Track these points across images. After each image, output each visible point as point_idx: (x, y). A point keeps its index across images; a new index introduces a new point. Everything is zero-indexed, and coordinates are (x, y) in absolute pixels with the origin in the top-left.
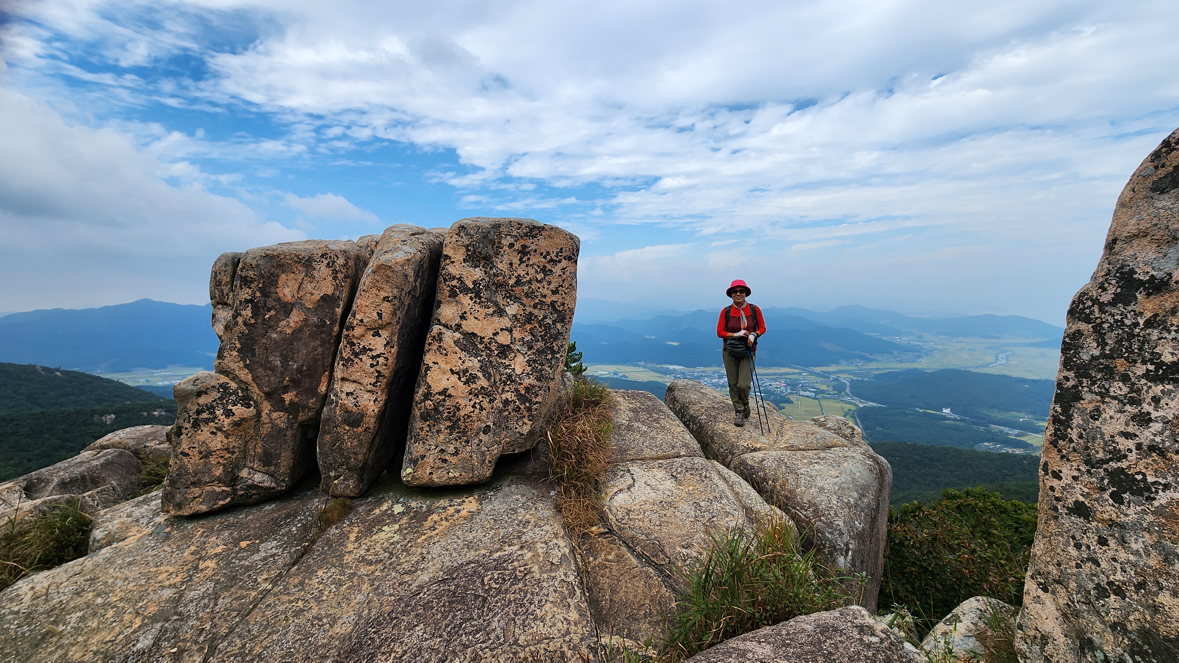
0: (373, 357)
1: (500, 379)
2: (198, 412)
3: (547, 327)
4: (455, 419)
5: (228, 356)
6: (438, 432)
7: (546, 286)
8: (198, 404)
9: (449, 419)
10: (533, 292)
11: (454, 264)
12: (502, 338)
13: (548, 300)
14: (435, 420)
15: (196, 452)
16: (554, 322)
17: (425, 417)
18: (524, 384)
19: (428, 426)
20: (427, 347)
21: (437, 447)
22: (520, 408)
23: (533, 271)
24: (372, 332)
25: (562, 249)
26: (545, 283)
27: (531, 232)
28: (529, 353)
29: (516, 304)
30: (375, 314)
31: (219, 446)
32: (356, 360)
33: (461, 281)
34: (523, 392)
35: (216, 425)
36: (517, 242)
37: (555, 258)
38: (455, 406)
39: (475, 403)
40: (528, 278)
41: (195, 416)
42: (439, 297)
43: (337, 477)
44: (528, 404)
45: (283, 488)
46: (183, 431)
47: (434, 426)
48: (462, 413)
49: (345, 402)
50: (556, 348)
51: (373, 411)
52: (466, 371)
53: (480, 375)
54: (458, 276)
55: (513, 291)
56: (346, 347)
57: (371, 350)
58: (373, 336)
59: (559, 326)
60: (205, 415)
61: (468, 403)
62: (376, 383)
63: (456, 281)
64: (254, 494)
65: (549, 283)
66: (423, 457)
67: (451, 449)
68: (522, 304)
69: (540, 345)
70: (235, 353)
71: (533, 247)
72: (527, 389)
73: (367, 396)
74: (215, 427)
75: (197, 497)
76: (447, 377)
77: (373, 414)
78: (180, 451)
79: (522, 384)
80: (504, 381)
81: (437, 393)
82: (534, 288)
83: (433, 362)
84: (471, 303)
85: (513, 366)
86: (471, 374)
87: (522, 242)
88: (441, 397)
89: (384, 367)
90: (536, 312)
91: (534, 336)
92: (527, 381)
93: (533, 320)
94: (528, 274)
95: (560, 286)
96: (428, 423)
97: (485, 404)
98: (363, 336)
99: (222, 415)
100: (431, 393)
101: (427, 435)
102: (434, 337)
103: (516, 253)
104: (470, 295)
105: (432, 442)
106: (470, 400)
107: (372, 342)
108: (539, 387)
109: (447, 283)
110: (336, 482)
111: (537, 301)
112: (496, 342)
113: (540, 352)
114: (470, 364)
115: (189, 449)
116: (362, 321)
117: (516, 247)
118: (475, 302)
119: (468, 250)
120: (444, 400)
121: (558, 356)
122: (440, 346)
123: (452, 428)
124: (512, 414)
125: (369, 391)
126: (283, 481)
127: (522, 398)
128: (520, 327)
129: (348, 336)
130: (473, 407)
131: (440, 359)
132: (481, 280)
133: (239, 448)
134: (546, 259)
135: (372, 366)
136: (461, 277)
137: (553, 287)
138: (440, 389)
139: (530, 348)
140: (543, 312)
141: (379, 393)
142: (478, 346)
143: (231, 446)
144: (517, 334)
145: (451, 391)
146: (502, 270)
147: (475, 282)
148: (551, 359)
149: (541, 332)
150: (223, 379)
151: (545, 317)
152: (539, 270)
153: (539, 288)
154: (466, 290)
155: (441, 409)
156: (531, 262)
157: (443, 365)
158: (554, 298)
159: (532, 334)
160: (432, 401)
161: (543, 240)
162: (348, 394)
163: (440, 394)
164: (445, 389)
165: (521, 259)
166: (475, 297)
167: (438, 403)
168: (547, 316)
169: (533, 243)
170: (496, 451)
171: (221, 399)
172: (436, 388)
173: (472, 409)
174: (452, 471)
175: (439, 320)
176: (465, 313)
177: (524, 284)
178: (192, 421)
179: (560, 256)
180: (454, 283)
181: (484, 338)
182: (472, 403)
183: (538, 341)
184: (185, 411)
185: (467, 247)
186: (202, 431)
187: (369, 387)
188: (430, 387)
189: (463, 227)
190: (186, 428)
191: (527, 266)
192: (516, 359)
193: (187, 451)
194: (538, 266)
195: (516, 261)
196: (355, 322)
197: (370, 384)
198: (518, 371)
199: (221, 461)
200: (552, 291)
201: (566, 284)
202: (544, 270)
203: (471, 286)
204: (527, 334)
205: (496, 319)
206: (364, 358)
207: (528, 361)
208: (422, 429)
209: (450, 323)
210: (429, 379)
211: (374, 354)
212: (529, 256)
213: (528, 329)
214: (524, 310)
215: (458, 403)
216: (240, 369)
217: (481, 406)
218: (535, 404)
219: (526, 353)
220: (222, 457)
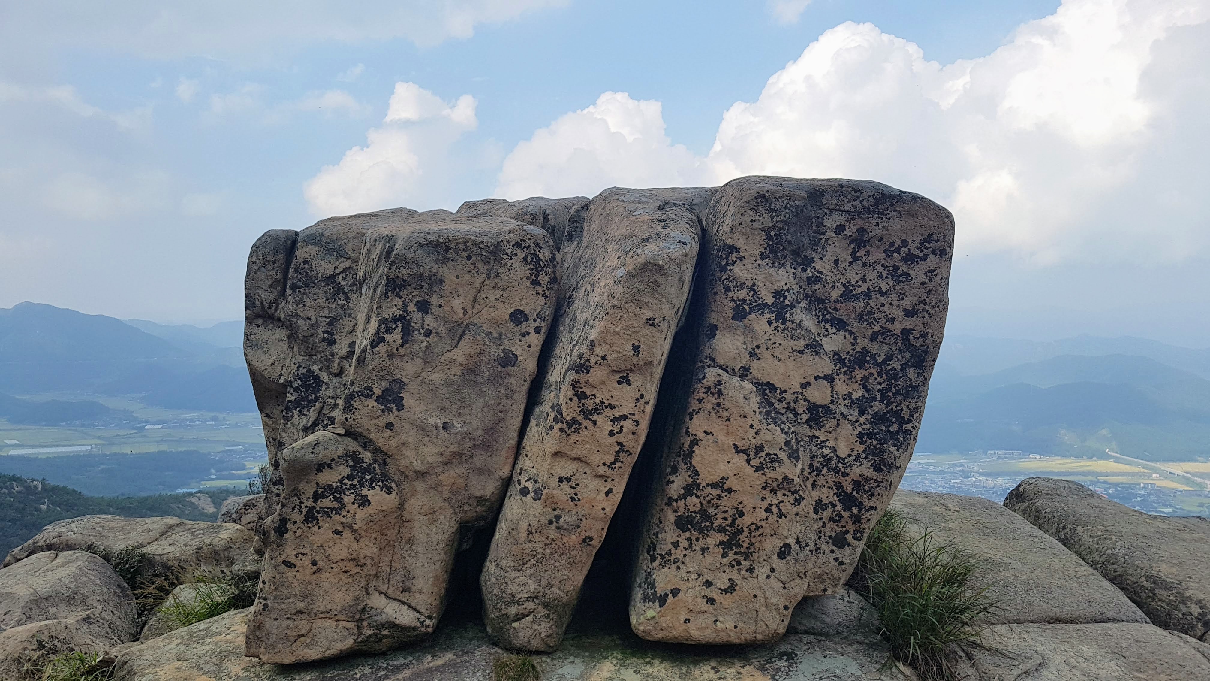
0: (614, 420)
1: (811, 466)
2: (316, 497)
3: (893, 376)
4: (734, 530)
5: (360, 407)
6: (704, 550)
7: (895, 303)
8: (317, 483)
9: (721, 530)
10: (870, 313)
11: (745, 261)
12: (817, 394)
13: (897, 327)
14: (701, 531)
15: (307, 561)
16: (905, 367)
17: (682, 524)
18: (852, 476)
19: (689, 539)
20: (694, 405)
21: (699, 575)
22: (841, 517)
23: (875, 274)
24: (617, 377)
25: (930, 235)
26: (894, 297)
27: (876, 205)
28: (862, 420)
29: (842, 333)
30: (629, 347)
31: (344, 554)
32: (586, 423)
33: (754, 290)
34: (849, 490)
35: (344, 520)
36: (849, 222)
37: (916, 252)
38: (737, 508)
39: (771, 505)
40: (864, 287)
41: (310, 503)
42: (713, 319)
43: (519, 617)
44: (855, 511)
45: (430, 630)
46: (289, 526)
47: (697, 540)
48: (747, 520)
49: (555, 492)
50: (905, 414)
51: (603, 509)
52: (759, 449)
53: (783, 456)
54: (749, 283)
55: (836, 309)
56: (571, 400)
57: (612, 407)
58: (619, 383)
59: (912, 373)
60: (326, 503)
61: (759, 503)
62: (613, 463)
63: (745, 291)
64: (386, 636)
65: (902, 297)
66: (675, 592)
67: (722, 582)
68: (851, 333)
69: (877, 406)
70: (372, 403)
71: (878, 232)
72: (857, 485)
73: (594, 484)
74: (342, 523)
75: (303, 636)
76: (726, 459)
77: (602, 515)
78: (281, 559)
79: (848, 475)
80: (817, 468)
81: (708, 485)
82: (873, 304)
83: (705, 432)
84: (770, 329)
85: (831, 444)
86: (768, 455)
87: (860, 222)
88: (715, 492)
89: (631, 436)
90: (874, 348)
91: (868, 391)
92: (857, 471)
93: (868, 362)
94: (864, 280)
95: (920, 303)
96: (687, 534)
97: (786, 507)
98: (603, 383)
99: (353, 503)
100: (699, 484)
101: (685, 556)
102: (709, 388)
103: (845, 243)
104: (768, 316)
105: (692, 566)
106: (763, 499)
107: (616, 393)
108: (876, 481)
109: (730, 294)
110: (515, 625)
111: (877, 328)
112: (806, 400)
113: (878, 418)
114: (769, 437)
115: (297, 555)
116: (604, 358)
117: (848, 232)
118: (776, 328)
119: (770, 238)
120: (719, 497)
121: (909, 427)
122: (718, 405)
123: (726, 546)
124: (828, 525)
125: (601, 476)
126: (429, 617)
127: (848, 500)
128: (845, 373)
129: (577, 382)
130: (768, 510)
131: (717, 427)
132: (788, 291)
133: (373, 559)
134: (900, 254)
135: (611, 434)
136: (754, 285)
137: (907, 303)
138: (716, 479)
139: (862, 412)
140: (886, 348)
141: (616, 480)
142: (776, 405)
143: (362, 556)
144: (841, 387)
145: (732, 483)
146: (821, 273)
147: (778, 294)
148: (898, 432)
149: (880, 384)
150: (353, 446)
151: (889, 358)
152: (884, 274)
153: (883, 305)
154: (762, 307)
155: (712, 511)
156: (871, 259)
157: (722, 438)
158: (909, 323)
159: (865, 387)
160: (697, 497)
161: (897, 220)
162: (561, 480)
163: (714, 486)
164: (723, 478)
165: (854, 253)
166: (777, 320)
167: (709, 502)
168: (892, 355)
169: (878, 224)
170: (797, 590)
171: (350, 477)
172: (707, 476)
173: (764, 515)
174: (721, 619)
175: (713, 359)
176: (758, 347)
177: (857, 297)
178: (305, 510)
179: (927, 248)
180: (742, 294)
181: (785, 391)
182: (765, 504)
183: (874, 399)
184: (296, 495)
185: (767, 231)
186: (319, 528)
187: (602, 470)
188: (696, 473)
189: (763, 196)
190: (295, 522)
191: (864, 265)
192: (839, 430)
193: (293, 560)
194: (883, 265)
195: (845, 256)
196: (593, 360)
197: (604, 464)
198: (843, 452)
199: (343, 578)
200: (905, 310)
201: (933, 299)
202: (895, 273)
203: (770, 300)
204: (856, 386)
205: (808, 358)
206: (600, 419)
207: (860, 435)
208: (676, 545)
209: (731, 364)
210: (696, 460)
211: (617, 415)
212: (868, 247)
213: (859, 378)
214: (853, 344)
215: (741, 503)
216: (379, 429)
217: (780, 510)
218: (868, 511)
219: (857, 421)
220: (346, 572)
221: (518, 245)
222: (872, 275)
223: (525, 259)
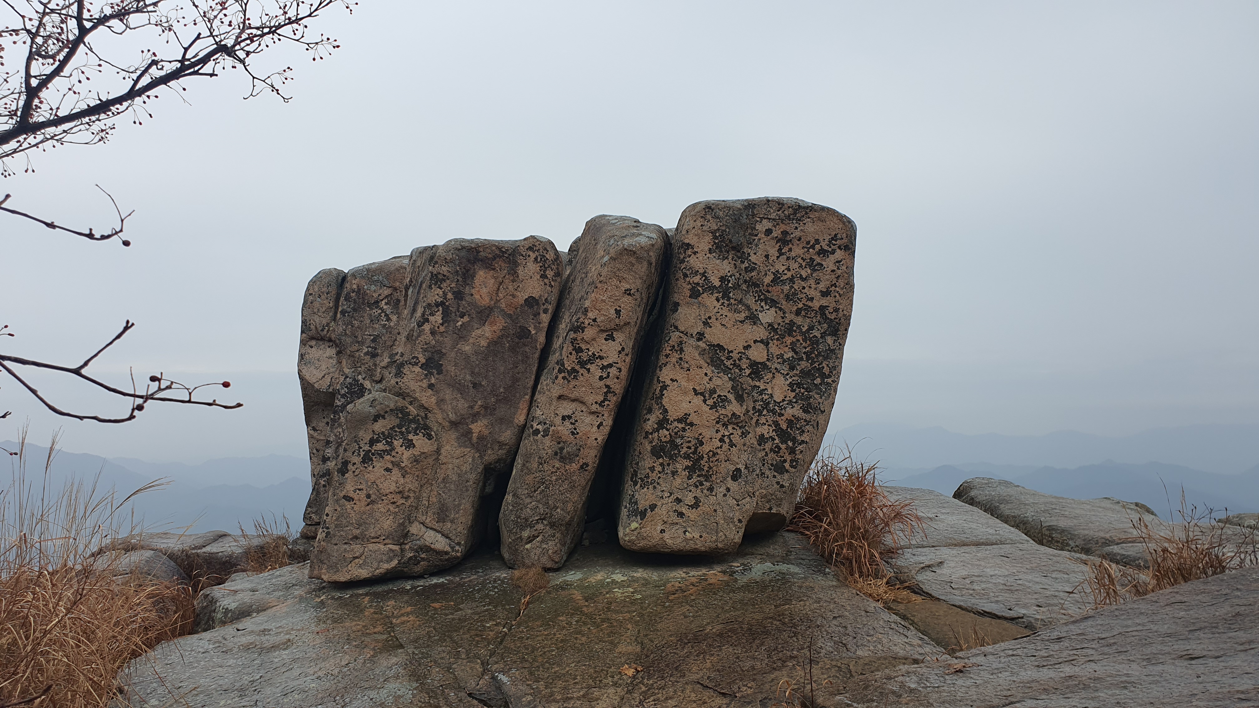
0: (603, 368)
1: (754, 408)
2: (372, 442)
3: (815, 342)
4: (696, 457)
5: (408, 373)
6: (674, 473)
7: (813, 286)
8: (373, 431)
9: (687, 457)
10: (795, 294)
11: (698, 255)
12: (756, 353)
13: (816, 304)
14: (671, 458)
15: (363, 495)
16: (823, 335)
17: (657, 452)
18: (786, 416)
19: (661, 464)
20: (663, 359)
21: (671, 494)
22: (780, 449)
23: (796, 265)
24: (604, 335)
25: (836, 235)
26: (812, 282)
27: (795, 214)
28: (791, 374)
29: (773, 309)
30: (613, 312)
31: (393, 488)
32: (582, 371)
33: (706, 276)
34: (784, 426)
35: (393, 459)
36: (775, 227)
37: (826, 248)
38: (698, 439)
39: (723, 436)
40: (789, 274)
41: (367, 448)
42: (676, 298)
43: (530, 540)
44: (790, 444)
45: (459, 554)
46: (350, 467)
47: (669, 465)
48: (706, 448)
49: (559, 428)
50: (826, 370)
51: (596, 439)
52: (713, 392)
53: (731, 397)
54: (701, 271)
55: (768, 291)
56: (571, 354)
57: (601, 358)
58: (606, 340)
59: (830, 340)
60: (380, 446)
61: (714, 435)
62: (603, 402)
63: (699, 277)
64: (423, 559)
65: (818, 282)
66: (653, 507)
67: (689, 499)
68: (780, 309)
69: (804, 364)
70: (417, 369)
71: (797, 233)
72: (790, 423)
73: (588, 419)
74: (392, 462)
75: (357, 558)
76: (688, 399)
77: (595, 444)
78: (342, 495)
79: (783, 415)
80: (759, 410)
81: (675, 420)
82: (796, 287)
83: (671, 380)
84: (718, 305)
85: (770, 391)
86: (719, 396)
87: (783, 227)
88: (680, 426)
89: (616, 380)
90: (799, 320)
91: (796, 353)
92: (789, 412)
93: (795, 331)
94: (789, 270)
95: (832, 286)
96: (661, 460)
97: (736, 439)
98: (594, 339)
99: (401, 446)
100: (668, 420)
101: (659, 478)
102: (674, 346)
103: (773, 242)
104: (717, 295)
105: (664, 486)
106: (717, 431)
107: (604, 347)
108: (805, 420)
109: (688, 279)
110: (528, 546)
111: (800, 306)
112: (748, 359)
113: (805, 374)
114: (719, 382)
115: (355, 491)
116: (595, 320)
117: (774, 234)
118: (723, 304)
119: (715, 237)
120: (684, 430)
121: (829, 380)
122: (681, 359)
123: (691, 470)
124: (770, 455)
125: (593, 413)
126: (459, 544)
127: (784, 435)
128: (778, 340)
129: (575, 339)
130: (721, 440)
131: (680, 375)
132: (731, 276)
133: (415, 492)
134: (814, 249)
135: (601, 378)
136: (705, 272)
137: (822, 286)
138: (680, 414)
139: (792, 368)
140: (808, 320)
141: (606, 415)
142: (725, 362)
143: (407, 489)
144: (774, 349)
145: (693, 418)
146: (756, 264)
147: (722, 279)
148: (821, 384)
149: (805, 348)
150: (401, 403)
151: (811, 328)
152: (804, 264)
153: (804, 288)
154: (712, 289)
155: (679, 441)
156: (793, 254)
157: (684, 383)
158: (824, 302)
159: (794, 350)
160: (668, 430)
161: (811, 224)
162: (564, 418)
163: (679, 421)
164: (686, 414)
165: (780, 250)
166: (723, 298)
167: (676, 433)
168: (813, 326)
169: (796, 228)
170: (748, 506)
171: (400, 426)
172: (673, 414)
173: (719, 444)
174: (689, 529)
175: (676, 328)
176: (710, 318)
177: (783, 282)
178: (362, 454)
179: (834, 245)
180: (697, 279)
181: (732, 352)
182: (719, 435)
183: (801, 359)
184: (356, 441)
185: (713, 232)
186: (373, 467)
187: (594, 407)
188: (666, 411)
189: (710, 208)
190: (354, 464)
191: (788, 258)
192: (774, 381)
193: (351, 494)
194: (802, 258)
195: (773, 252)
196: (587, 322)
197: (596, 403)
198: (778, 397)
199: (392, 509)
200: (821, 291)
201: (841, 283)
202: (811, 264)
203: (717, 283)
204: (786, 349)
205: (748, 327)
206: (592, 368)
207: (791, 385)
208: (652, 469)
209: (690, 331)
210: (665, 401)
211: (605, 364)
212: (790, 246)
213: (789, 342)
214: (783, 318)
215: (700, 434)
216: (423, 390)
217: (731, 441)
218: (800, 444)
219: (787, 374)
220: (394, 503)
221: (530, 249)
222: (794, 266)
223: (536, 259)
